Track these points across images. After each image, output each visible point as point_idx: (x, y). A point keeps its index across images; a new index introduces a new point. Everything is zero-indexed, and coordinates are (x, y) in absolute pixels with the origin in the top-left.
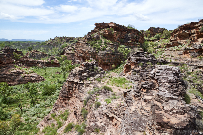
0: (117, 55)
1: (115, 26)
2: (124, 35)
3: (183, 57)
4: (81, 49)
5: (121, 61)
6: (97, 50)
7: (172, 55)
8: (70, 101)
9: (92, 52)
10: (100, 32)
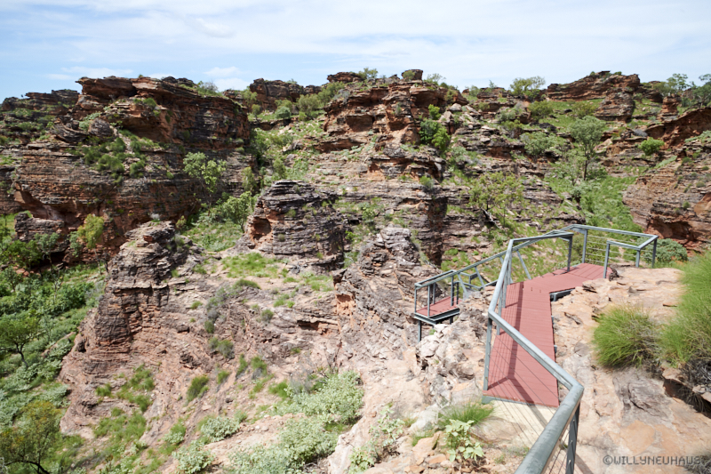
0: (182, 184)
1: (161, 89)
2: (191, 116)
3: (370, 179)
4: (51, 177)
5: (198, 204)
6: (113, 175)
7: (342, 173)
8: (135, 342)
9: (98, 186)
10: (107, 110)
